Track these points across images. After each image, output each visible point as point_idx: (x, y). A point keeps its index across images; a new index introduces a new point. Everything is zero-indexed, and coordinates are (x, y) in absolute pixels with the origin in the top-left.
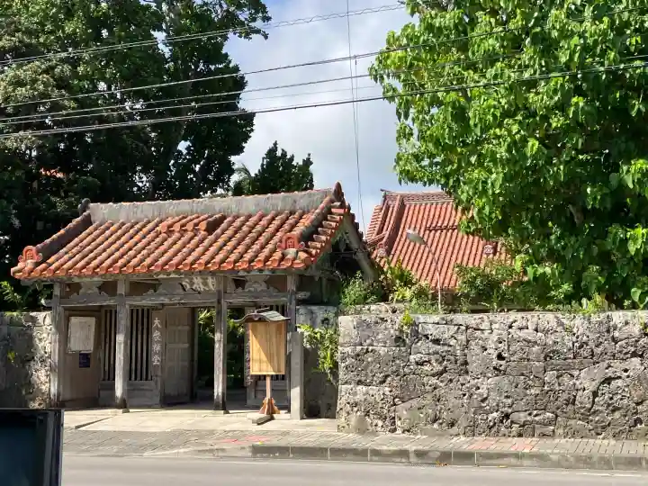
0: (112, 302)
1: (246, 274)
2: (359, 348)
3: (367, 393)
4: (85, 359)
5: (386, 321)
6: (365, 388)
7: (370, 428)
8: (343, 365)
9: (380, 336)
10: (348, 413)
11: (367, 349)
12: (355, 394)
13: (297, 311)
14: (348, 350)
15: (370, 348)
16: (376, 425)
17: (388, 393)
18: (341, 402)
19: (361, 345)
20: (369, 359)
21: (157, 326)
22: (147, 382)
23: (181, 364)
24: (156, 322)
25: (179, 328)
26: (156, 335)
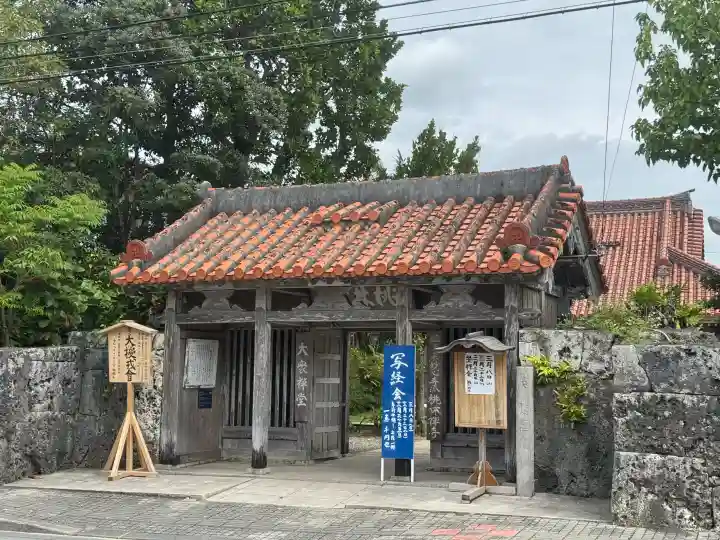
0: (247, 319)
1: (444, 282)
2: (648, 395)
3: (664, 465)
4: (205, 397)
5: (694, 354)
6: (658, 458)
7: (670, 520)
8: (621, 420)
9: (684, 377)
10: (633, 497)
11: (662, 397)
12: (643, 466)
13: (519, 336)
14: (632, 397)
15: (669, 396)
16: (681, 517)
17: (699, 467)
18: (619, 478)
19: (651, 391)
20: (667, 414)
21: (303, 353)
22: (288, 429)
23: (331, 405)
24: (302, 348)
25: (329, 357)
26: (301, 366)
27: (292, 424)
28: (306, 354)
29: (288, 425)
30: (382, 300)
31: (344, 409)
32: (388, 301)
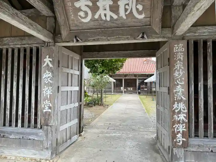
21: (48, 64)
22: (35, 131)
23: (72, 106)
24: (47, 61)
25: (71, 71)
26: (46, 76)
27: (39, 126)
28: (51, 65)
29: (35, 127)
30: (126, 10)
31: (81, 105)
32: (131, 12)
